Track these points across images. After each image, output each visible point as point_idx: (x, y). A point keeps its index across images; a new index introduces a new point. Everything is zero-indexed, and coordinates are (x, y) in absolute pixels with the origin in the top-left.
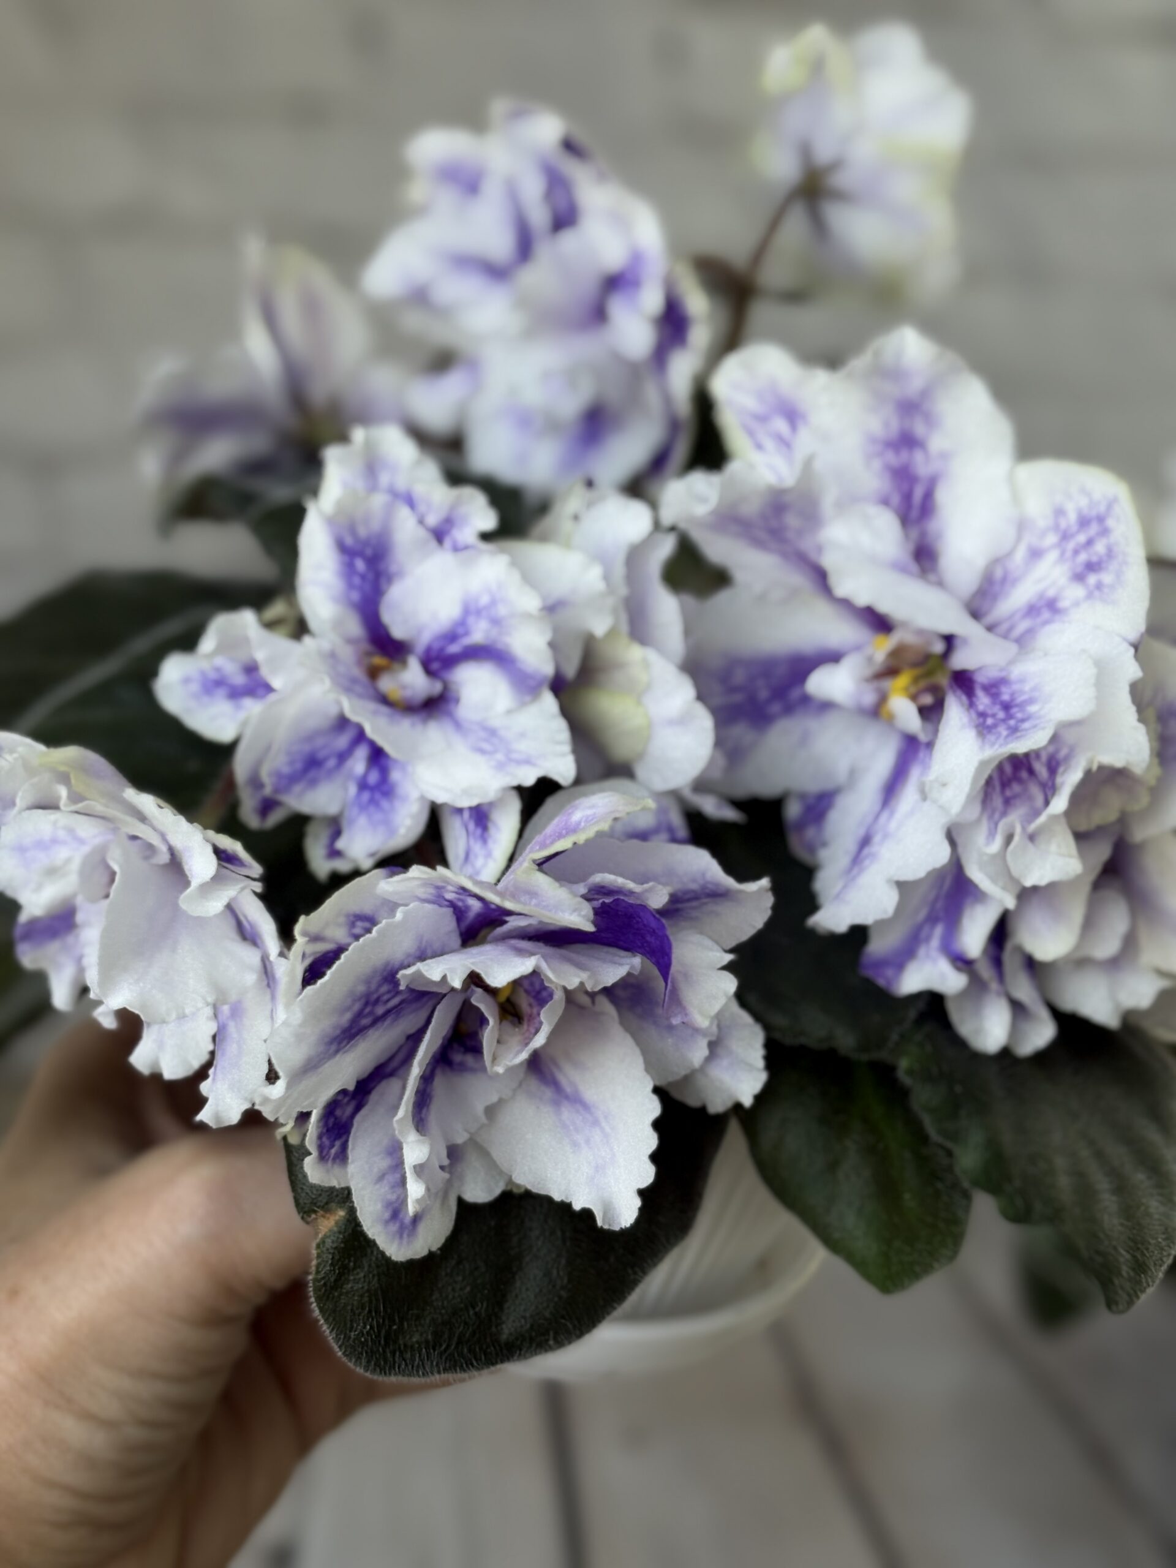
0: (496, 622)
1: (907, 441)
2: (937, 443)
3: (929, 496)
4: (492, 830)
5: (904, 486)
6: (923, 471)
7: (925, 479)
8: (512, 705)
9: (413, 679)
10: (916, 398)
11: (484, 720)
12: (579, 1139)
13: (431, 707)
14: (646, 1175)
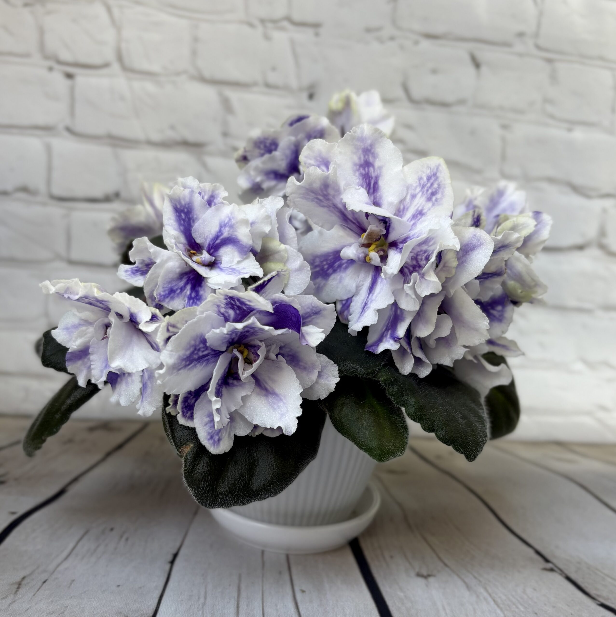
0: (231, 227)
1: (367, 164)
2: (377, 164)
3: (376, 183)
5: (368, 181)
6: (373, 175)
7: (374, 179)
8: (239, 259)
9: (205, 256)
10: (369, 148)
11: (230, 266)
12: (276, 407)
13: (212, 265)
14: (299, 412)
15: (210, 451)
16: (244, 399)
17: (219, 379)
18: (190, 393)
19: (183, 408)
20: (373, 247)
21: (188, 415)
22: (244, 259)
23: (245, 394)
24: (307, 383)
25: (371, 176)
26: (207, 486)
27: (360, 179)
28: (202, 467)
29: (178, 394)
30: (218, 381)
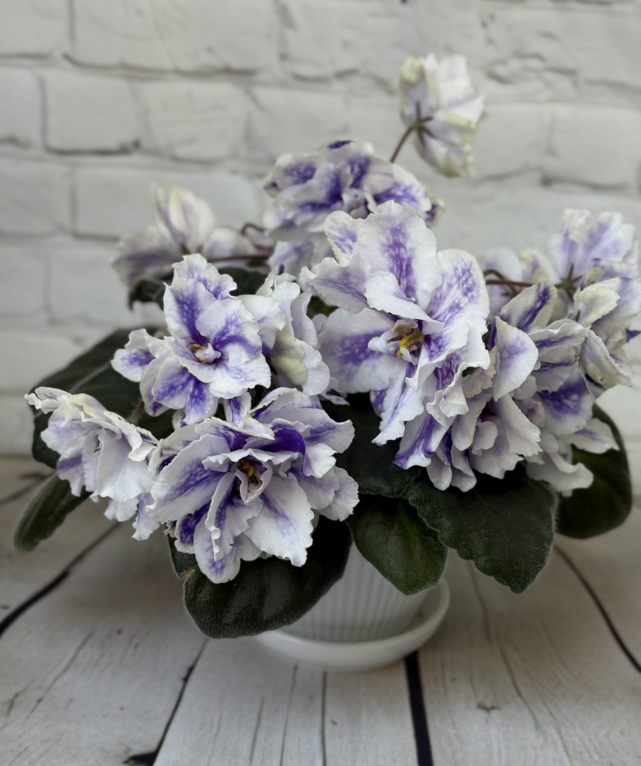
0: (238, 326)
1: (397, 245)
2: (409, 245)
3: (408, 266)
4: (242, 409)
5: (399, 263)
6: (405, 256)
7: (406, 260)
8: (248, 360)
9: (209, 352)
10: (398, 228)
11: (238, 366)
12: (285, 531)
13: (217, 362)
14: (309, 542)
15: (211, 580)
16: (250, 522)
17: (222, 502)
18: (190, 515)
19: (181, 533)
20: (404, 341)
21: (188, 539)
22: (253, 359)
23: (251, 517)
24: (324, 503)
25: (403, 257)
26: (210, 616)
27: (389, 260)
28: (204, 595)
29: (174, 520)
30: (220, 504)
